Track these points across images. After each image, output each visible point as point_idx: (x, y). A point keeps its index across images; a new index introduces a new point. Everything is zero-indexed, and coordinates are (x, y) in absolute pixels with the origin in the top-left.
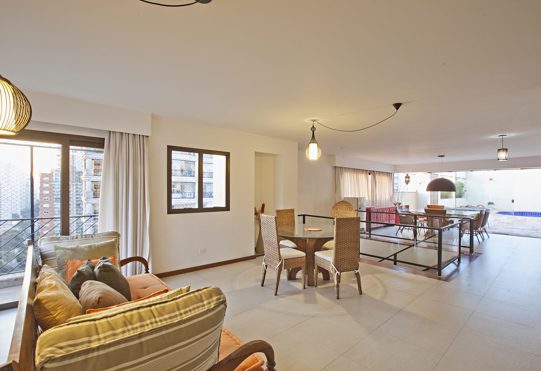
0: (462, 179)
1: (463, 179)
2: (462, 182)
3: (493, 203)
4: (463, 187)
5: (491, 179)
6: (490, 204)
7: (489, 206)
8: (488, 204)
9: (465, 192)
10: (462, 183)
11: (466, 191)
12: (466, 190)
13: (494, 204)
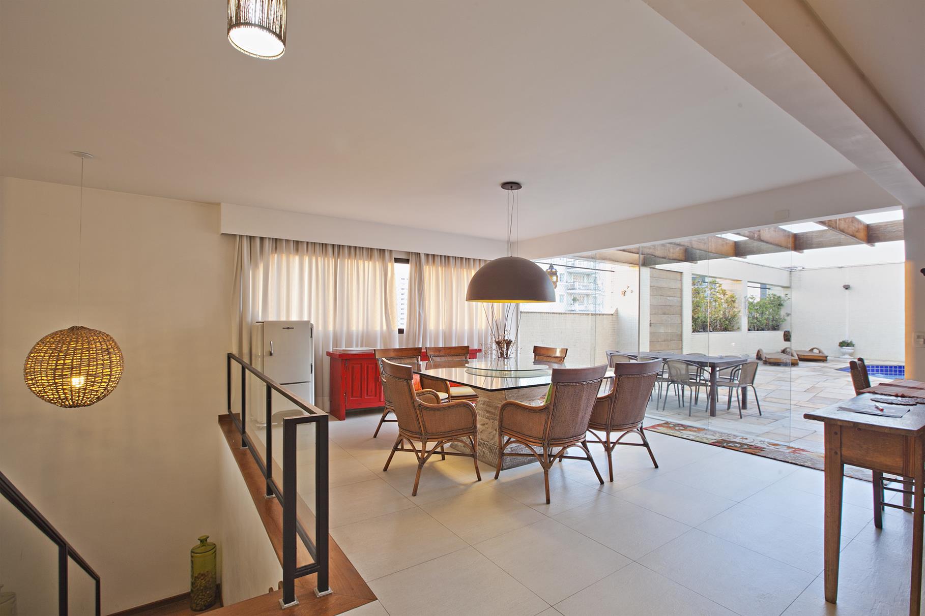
0: (780, 288)
1: (783, 287)
2: (778, 295)
3: (851, 342)
4: (780, 305)
5: (847, 287)
6: (844, 346)
7: (842, 350)
8: (840, 346)
9: (788, 318)
10: (779, 297)
11: (788, 315)
12: (789, 312)
13: (853, 346)
